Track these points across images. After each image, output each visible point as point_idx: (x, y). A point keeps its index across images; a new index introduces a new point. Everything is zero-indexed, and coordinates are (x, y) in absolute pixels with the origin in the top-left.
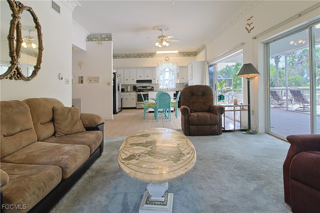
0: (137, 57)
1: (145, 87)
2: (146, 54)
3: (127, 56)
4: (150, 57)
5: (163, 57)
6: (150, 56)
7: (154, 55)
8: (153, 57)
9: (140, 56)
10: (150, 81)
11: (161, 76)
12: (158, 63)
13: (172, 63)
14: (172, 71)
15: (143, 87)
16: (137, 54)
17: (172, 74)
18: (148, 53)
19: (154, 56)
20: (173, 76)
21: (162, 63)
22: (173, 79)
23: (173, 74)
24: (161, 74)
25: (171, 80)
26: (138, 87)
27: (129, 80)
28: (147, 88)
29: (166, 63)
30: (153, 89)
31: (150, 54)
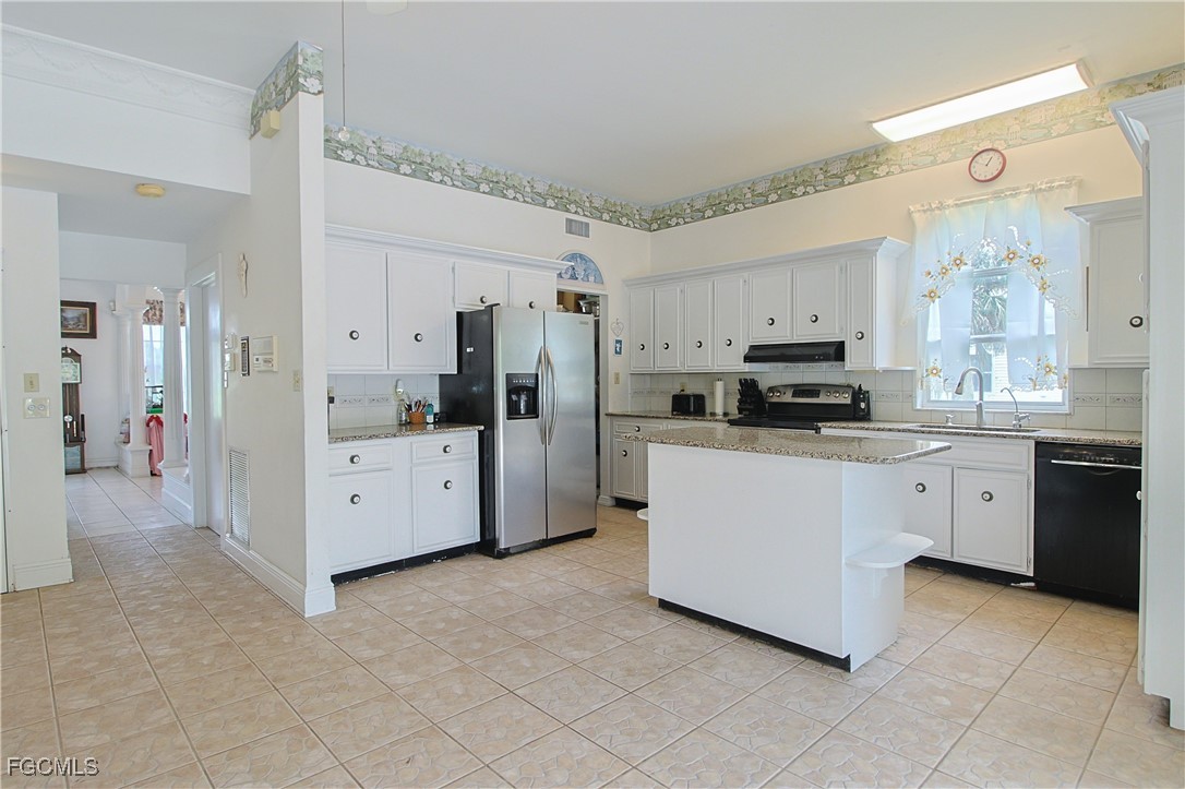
0: (773, 197)
1: (812, 390)
2: (824, 166)
3: (718, 205)
4: (850, 178)
5: (954, 158)
6: (853, 170)
7: (882, 159)
8: (875, 177)
9: (786, 186)
11: (935, 309)
12: (910, 213)
13: (1034, 191)
14: (1036, 262)
15: (800, 390)
16: (773, 181)
17: (1036, 292)
18: (839, 158)
19: (883, 170)
20: (1049, 309)
21: (941, 207)
22: (1050, 330)
23: (1043, 288)
24: (932, 295)
25: (1034, 338)
26: (771, 389)
27: (707, 344)
28: (822, 399)
29: (972, 202)
30: (863, 405)
31: (849, 160)
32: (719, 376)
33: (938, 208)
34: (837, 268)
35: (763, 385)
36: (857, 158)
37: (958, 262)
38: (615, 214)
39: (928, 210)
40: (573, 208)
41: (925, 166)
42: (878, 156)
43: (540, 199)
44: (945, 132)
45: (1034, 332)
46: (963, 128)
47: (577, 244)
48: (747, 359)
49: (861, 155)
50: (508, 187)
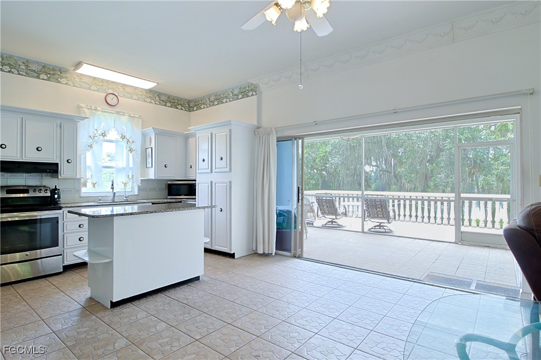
1: (23, 189)
2: (26, 63)
4: (43, 76)
5: (98, 91)
6: (46, 74)
7: (63, 75)
8: (59, 82)
10: (52, 169)
12: (80, 107)
13: (130, 116)
14: (129, 141)
18: (38, 63)
19: (64, 81)
20: (131, 158)
21: (96, 109)
22: (131, 165)
23: (130, 150)
24: (90, 146)
25: (124, 168)
28: (32, 194)
29: (108, 112)
30: (56, 196)
31: (44, 67)
33: (94, 110)
34: (55, 124)
36: (48, 68)
37: (104, 135)
39: (90, 109)
41: (85, 88)
42: (61, 73)
44: (95, 78)
45: (124, 166)
46: (103, 80)
49: (51, 68)
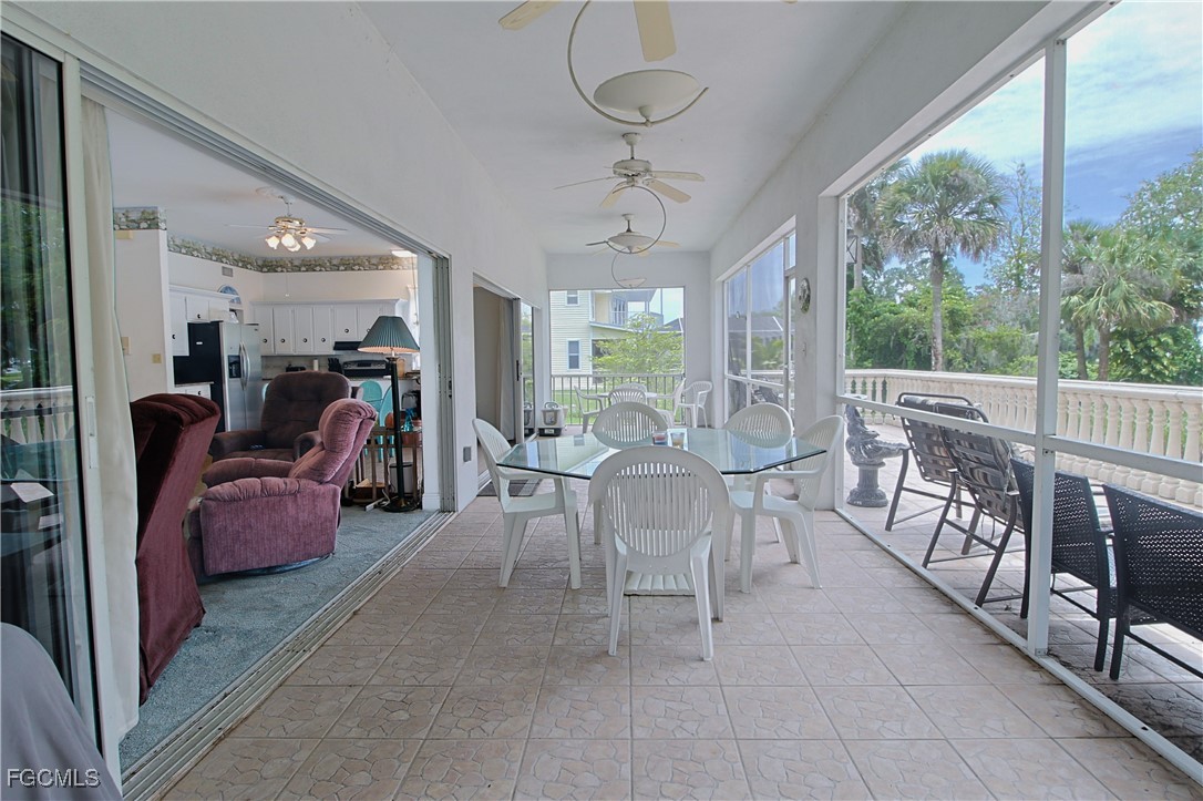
0: (342, 268)
1: (367, 363)
6: (382, 264)
9: (349, 264)
15: (361, 364)
19: (395, 267)
26: (345, 363)
27: (310, 341)
28: (372, 367)
31: (381, 261)
32: (316, 357)
35: (342, 361)
38: (244, 262)
40: (224, 260)
43: (209, 256)
47: (228, 281)
48: (335, 349)
50: (194, 250)
